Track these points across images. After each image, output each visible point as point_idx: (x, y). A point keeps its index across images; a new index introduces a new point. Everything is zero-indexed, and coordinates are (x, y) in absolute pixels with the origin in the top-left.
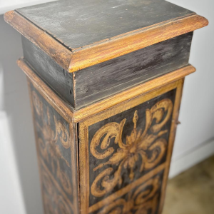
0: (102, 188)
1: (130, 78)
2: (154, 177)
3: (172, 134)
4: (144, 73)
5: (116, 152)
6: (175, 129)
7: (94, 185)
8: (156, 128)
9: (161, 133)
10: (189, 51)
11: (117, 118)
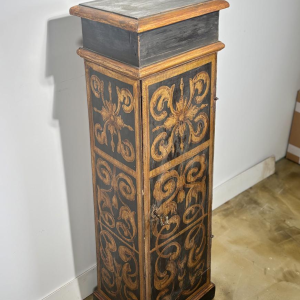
0: (160, 153)
1: (176, 47)
2: (200, 154)
3: (212, 109)
4: (185, 44)
5: (168, 116)
6: (214, 105)
7: (153, 147)
8: (199, 99)
9: (203, 106)
10: (217, 29)
11: (168, 82)
